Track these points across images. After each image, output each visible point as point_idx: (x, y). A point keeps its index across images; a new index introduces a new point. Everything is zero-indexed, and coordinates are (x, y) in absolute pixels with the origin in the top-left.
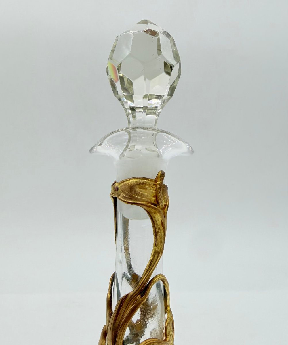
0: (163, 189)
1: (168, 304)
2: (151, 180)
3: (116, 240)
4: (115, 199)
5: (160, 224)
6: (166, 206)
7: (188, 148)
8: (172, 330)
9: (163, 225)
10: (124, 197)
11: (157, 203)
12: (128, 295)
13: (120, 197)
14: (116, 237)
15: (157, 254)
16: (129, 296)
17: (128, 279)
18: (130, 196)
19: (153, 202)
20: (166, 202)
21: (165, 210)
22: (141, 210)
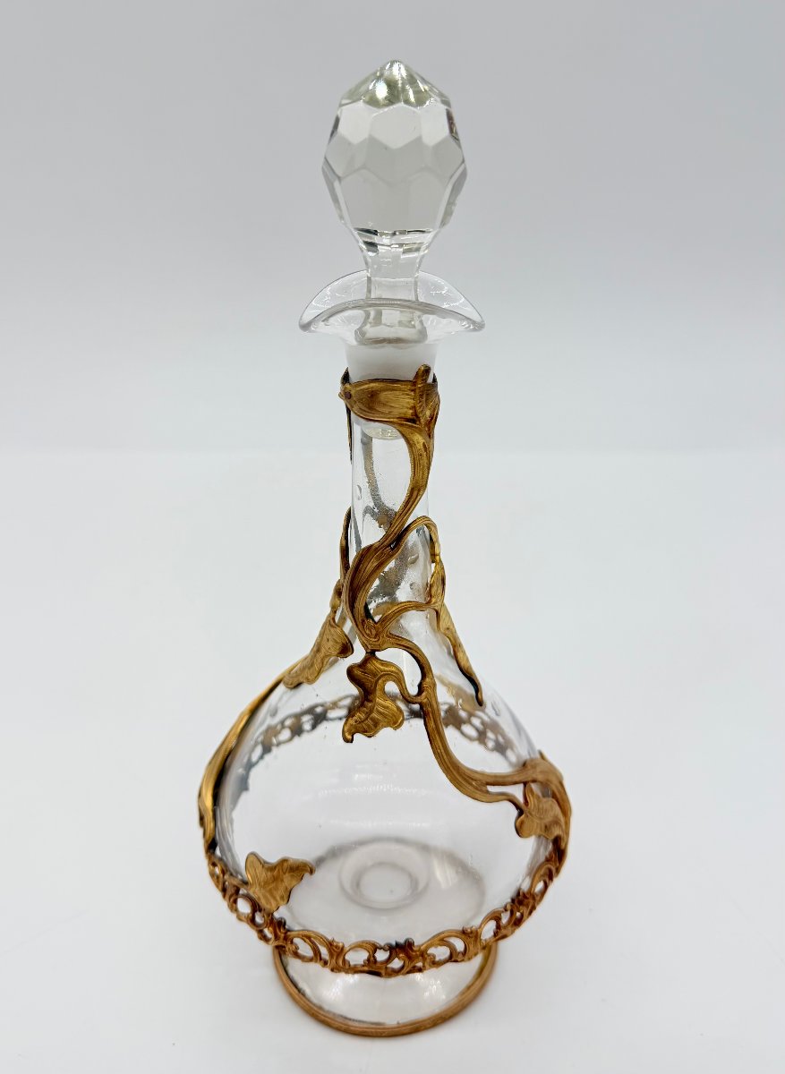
1: (437, 551)
2: (405, 382)
4: (349, 412)
5: (422, 447)
6: (432, 418)
8: (441, 588)
10: (362, 411)
11: (415, 418)
12: (371, 546)
13: (354, 409)
15: (417, 490)
16: (374, 548)
17: (373, 514)
18: (370, 408)
19: (409, 416)
20: (434, 410)
22: (391, 430)
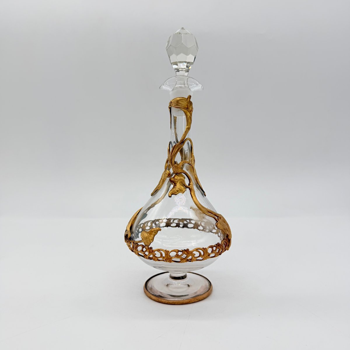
0: (191, 103)
2: (185, 98)
3: (171, 128)
4: (170, 108)
5: (189, 117)
7: (202, 87)
9: (191, 118)
10: (174, 105)
11: (187, 108)
13: (173, 105)
14: (171, 126)
15: (188, 129)
16: (177, 145)
18: (177, 104)
20: (192, 109)
21: (191, 112)
22: (181, 111)
